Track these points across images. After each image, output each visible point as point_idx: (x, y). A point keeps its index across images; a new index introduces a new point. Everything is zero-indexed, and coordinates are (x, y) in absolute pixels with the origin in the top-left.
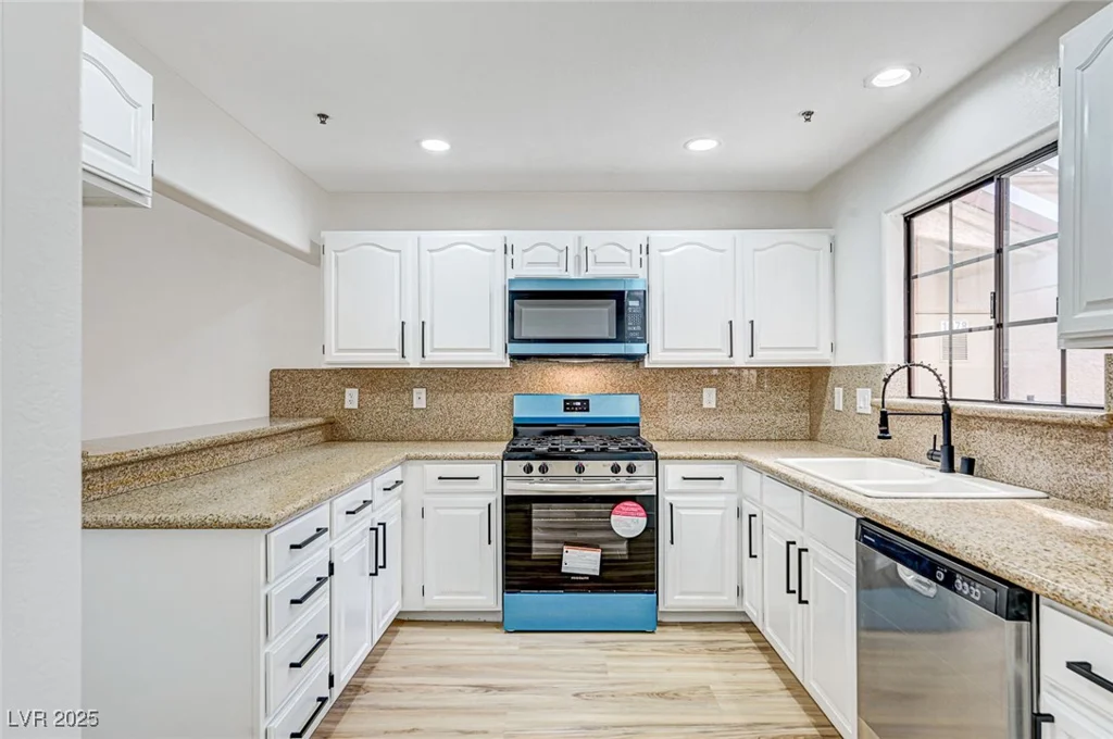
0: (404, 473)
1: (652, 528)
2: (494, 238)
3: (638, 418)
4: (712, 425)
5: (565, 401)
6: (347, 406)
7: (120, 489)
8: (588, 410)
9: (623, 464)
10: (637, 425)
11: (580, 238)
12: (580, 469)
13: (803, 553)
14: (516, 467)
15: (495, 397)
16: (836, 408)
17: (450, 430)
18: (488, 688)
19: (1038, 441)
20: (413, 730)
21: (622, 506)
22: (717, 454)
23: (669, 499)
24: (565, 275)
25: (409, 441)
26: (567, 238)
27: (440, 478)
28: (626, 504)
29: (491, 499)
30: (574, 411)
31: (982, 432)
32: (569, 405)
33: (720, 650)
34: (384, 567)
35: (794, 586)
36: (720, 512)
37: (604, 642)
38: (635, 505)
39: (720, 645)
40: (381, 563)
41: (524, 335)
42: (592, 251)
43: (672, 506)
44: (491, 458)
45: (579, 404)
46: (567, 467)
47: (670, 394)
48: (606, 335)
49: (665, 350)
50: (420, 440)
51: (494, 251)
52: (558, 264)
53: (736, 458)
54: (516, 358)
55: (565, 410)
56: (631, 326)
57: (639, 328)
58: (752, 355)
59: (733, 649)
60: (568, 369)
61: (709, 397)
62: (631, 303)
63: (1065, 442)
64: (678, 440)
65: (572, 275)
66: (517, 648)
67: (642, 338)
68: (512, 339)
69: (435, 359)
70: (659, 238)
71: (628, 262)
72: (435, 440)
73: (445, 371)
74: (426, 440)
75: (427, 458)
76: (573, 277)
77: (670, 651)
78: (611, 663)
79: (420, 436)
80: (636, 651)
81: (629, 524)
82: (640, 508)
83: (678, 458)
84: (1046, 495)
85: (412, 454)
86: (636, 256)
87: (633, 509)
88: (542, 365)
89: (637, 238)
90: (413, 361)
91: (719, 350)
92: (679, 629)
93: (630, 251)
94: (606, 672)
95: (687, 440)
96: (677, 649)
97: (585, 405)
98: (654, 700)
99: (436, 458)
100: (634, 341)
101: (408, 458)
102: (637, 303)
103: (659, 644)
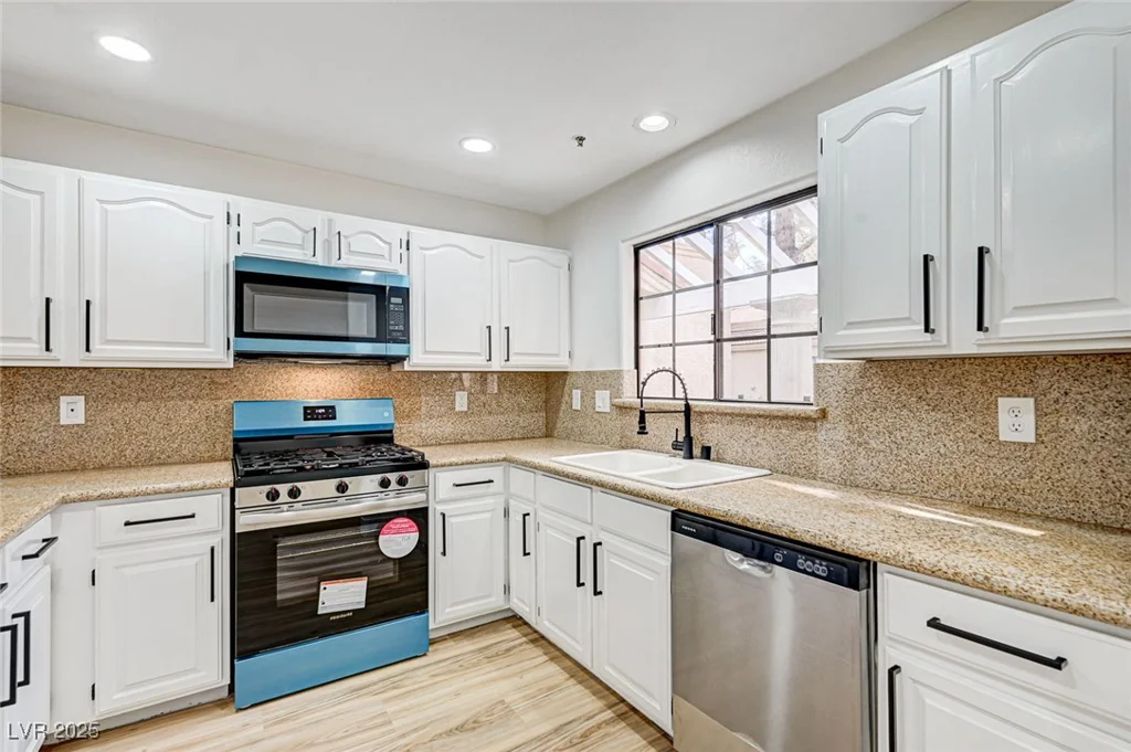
0: (54, 526)
1: (422, 547)
2: (213, 202)
3: (389, 425)
4: (464, 428)
5: (306, 408)
8: (334, 418)
9: (393, 477)
10: (391, 431)
11: (330, 221)
12: (342, 488)
13: (598, 547)
14: (254, 495)
15: (205, 405)
16: (574, 408)
17: (128, 452)
19: (762, 430)
21: (390, 524)
22: (487, 457)
23: (440, 508)
24: (312, 261)
25: (51, 472)
26: (316, 218)
27: (127, 524)
28: (396, 521)
29: (215, 541)
30: (317, 419)
31: (714, 425)
32: (310, 413)
33: (497, 655)
34: (26, 682)
35: (587, 577)
37: (375, 684)
38: (406, 520)
39: (494, 650)
40: (20, 677)
41: (258, 328)
42: (346, 237)
43: (444, 515)
44: (217, 487)
45: (320, 411)
46: (328, 487)
47: (423, 398)
48: (364, 334)
49: (426, 352)
50: (74, 470)
51: (211, 217)
52: (302, 247)
53: (504, 460)
54: (241, 356)
55: (306, 419)
56: (395, 326)
57: (401, 328)
58: (508, 360)
59: (508, 650)
60: (307, 371)
61: (461, 401)
62: (393, 300)
63: (784, 431)
64: (432, 445)
65: (320, 260)
67: (404, 338)
68: (240, 332)
69: (106, 353)
70: (421, 235)
71: (387, 255)
72: (102, 468)
73: (121, 372)
74: (84, 469)
75: (101, 497)
76: (321, 264)
77: (450, 672)
78: (391, 708)
79: (73, 464)
80: (415, 683)
81: (397, 543)
82: (412, 523)
83: (451, 465)
84: (769, 472)
85: (74, 494)
86: (397, 251)
87: (403, 526)
88: (274, 365)
89: (397, 231)
91: (479, 354)
92: (450, 643)
93: (390, 244)
94: (391, 723)
95: (440, 444)
96: (456, 666)
97: (330, 412)
98: (453, 738)
99: (121, 496)
100: (396, 341)
101: (64, 501)
102: (399, 300)
103: (436, 666)
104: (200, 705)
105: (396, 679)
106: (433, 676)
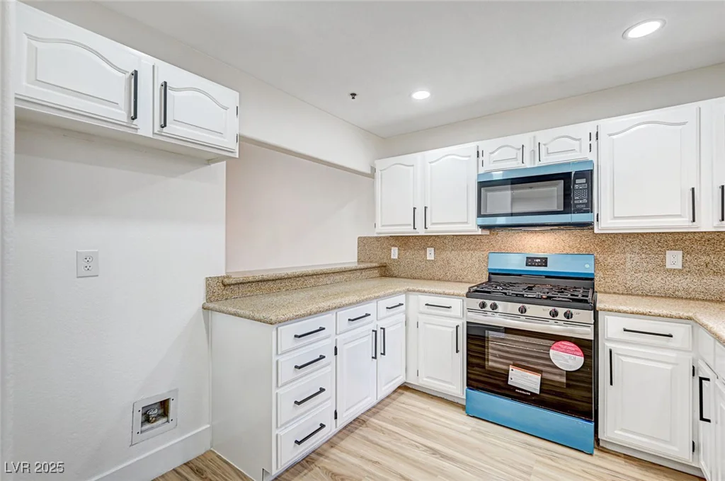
0: (407, 299)
1: (590, 368)
2: (470, 148)
3: (593, 274)
5: (528, 258)
6: (392, 257)
7: (249, 294)
8: (546, 266)
9: (561, 311)
10: (592, 279)
11: (534, 137)
12: (523, 310)
14: (475, 303)
15: (478, 254)
17: (448, 274)
18: (435, 452)
20: (376, 462)
21: (559, 344)
22: (665, 312)
23: (610, 345)
24: (523, 166)
25: (424, 279)
26: (526, 139)
27: (427, 305)
28: (563, 343)
29: (459, 322)
30: (534, 265)
32: (530, 261)
34: (384, 354)
36: (670, 367)
37: (540, 448)
38: (573, 345)
40: (381, 352)
41: (489, 212)
42: (545, 145)
43: (611, 352)
44: (458, 295)
45: (537, 260)
46: (514, 307)
47: (628, 255)
48: (555, 208)
49: (615, 218)
50: (431, 279)
51: (469, 156)
52: (516, 159)
53: (689, 319)
54: (483, 227)
55: (527, 265)
56: (578, 199)
57: (585, 201)
58: (723, 220)
60: (532, 235)
61: (674, 259)
62: (578, 181)
64: (638, 295)
65: (528, 165)
66: (469, 429)
67: (588, 208)
68: (479, 215)
69: (434, 229)
70: (607, 125)
71: (578, 149)
72: (439, 280)
73: (445, 237)
74: (434, 280)
75: (419, 291)
76: (528, 167)
78: (538, 468)
79: (431, 277)
80: (567, 466)
81: (567, 360)
82: (578, 348)
83: (619, 312)
85: (411, 288)
86: (586, 143)
87: (570, 348)
88: (510, 232)
89: (590, 127)
90: (421, 231)
91: (679, 216)
92: (621, 461)
93: (580, 139)
94: (530, 474)
95: (647, 295)
97: (544, 262)
99: (424, 292)
100: (579, 211)
101: (408, 290)
102: (584, 181)
103: (595, 468)
104: (458, 403)
105: (557, 455)
106: (584, 471)
